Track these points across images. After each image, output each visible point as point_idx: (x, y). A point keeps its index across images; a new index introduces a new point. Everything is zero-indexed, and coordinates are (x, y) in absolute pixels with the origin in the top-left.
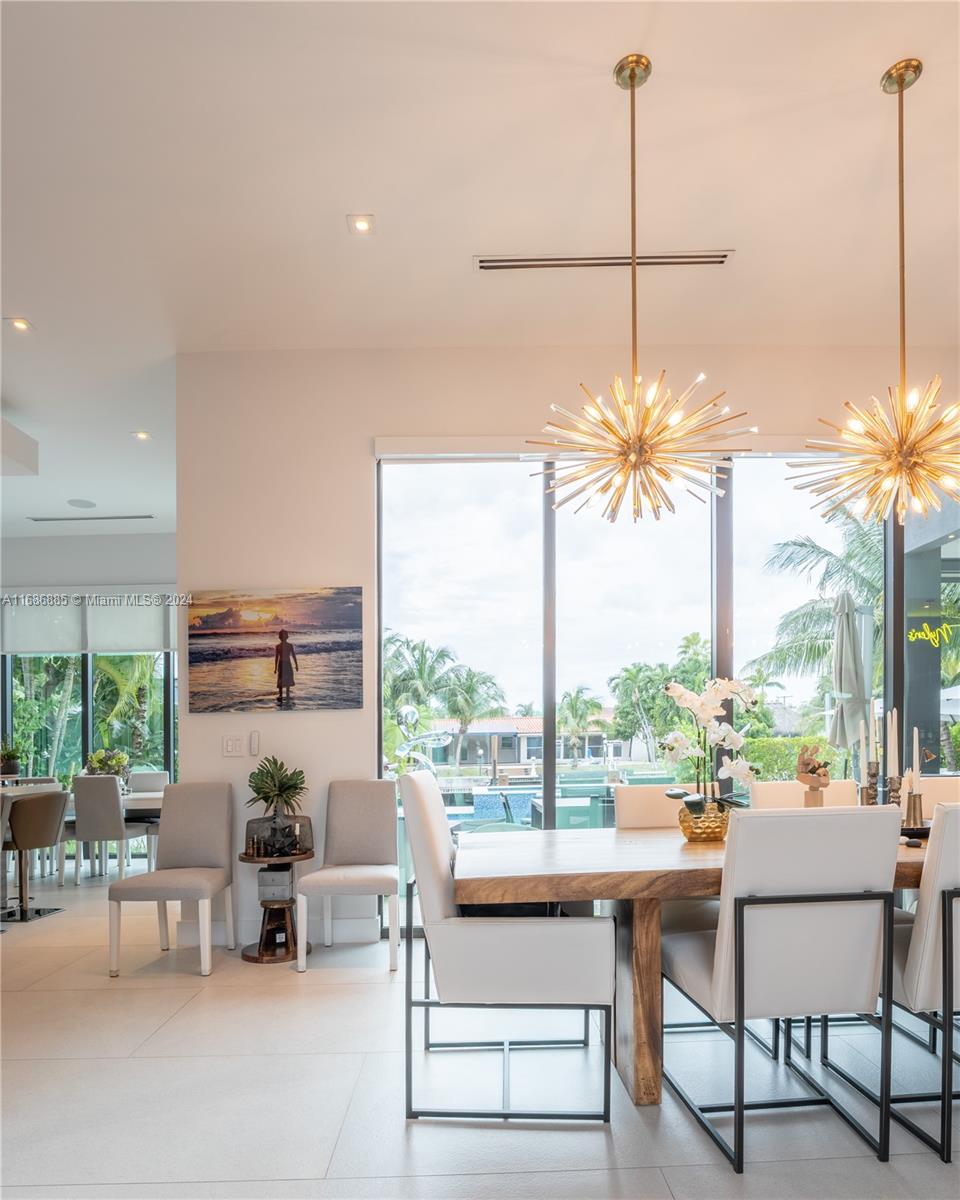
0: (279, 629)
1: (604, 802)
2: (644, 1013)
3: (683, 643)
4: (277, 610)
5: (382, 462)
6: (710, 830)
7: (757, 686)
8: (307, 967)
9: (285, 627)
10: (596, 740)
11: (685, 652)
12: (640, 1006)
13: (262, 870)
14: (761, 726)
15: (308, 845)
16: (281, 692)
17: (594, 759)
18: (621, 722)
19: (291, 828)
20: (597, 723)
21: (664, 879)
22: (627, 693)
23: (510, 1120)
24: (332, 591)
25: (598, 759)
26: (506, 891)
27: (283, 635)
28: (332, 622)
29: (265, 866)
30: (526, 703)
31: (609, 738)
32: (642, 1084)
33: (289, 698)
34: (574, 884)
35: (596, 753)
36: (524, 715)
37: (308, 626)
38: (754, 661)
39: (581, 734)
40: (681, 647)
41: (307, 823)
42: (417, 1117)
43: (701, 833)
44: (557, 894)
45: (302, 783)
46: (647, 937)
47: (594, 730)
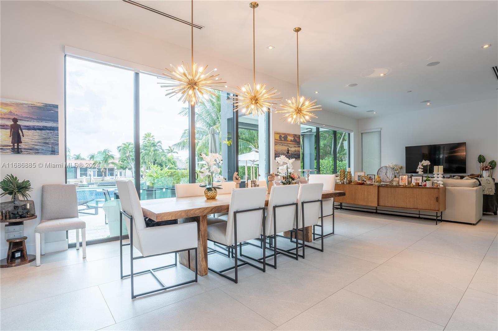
0: (13, 117)
1: (147, 191)
2: (203, 249)
3: (145, 136)
4: (12, 109)
5: (67, 55)
6: (211, 196)
7: (170, 152)
8: (41, 263)
9: (16, 117)
10: (111, 170)
11: (145, 139)
12: (202, 247)
13: (6, 226)
14: (173, 166)
15: (32, 212)
16: (14, 146)
17: (111, 177)
18: (122, 163)
19: (25, 205)
20: (113, 163)
21: (214, 209)
22: (125, 153)
23: (167, 290)
24: (43, 104)
25: (113, 177)
26: (172, 216)
27: (15, 120)
28: (43, 118)
29: (7, 223)
30: (77, 154)
31: (118, 169)
32: (203, 270)
33: (18, 148)
34: (192, 212)
35: (112, 175)
36: (76, 159)
37: (29, 118)
38: (175, 145)
39: (106, 167)
40: (144, 137)
41: (32, 203)
42: (136, 298)
43: (211, 197)
44: (187, 215)
45: (30, 185)
46: (204, 227)
47: (111, 166)
